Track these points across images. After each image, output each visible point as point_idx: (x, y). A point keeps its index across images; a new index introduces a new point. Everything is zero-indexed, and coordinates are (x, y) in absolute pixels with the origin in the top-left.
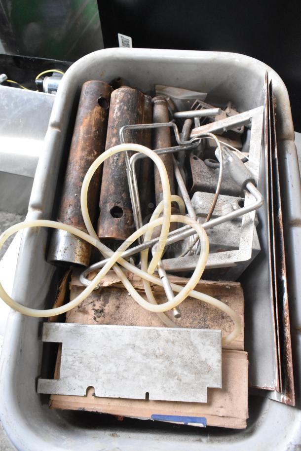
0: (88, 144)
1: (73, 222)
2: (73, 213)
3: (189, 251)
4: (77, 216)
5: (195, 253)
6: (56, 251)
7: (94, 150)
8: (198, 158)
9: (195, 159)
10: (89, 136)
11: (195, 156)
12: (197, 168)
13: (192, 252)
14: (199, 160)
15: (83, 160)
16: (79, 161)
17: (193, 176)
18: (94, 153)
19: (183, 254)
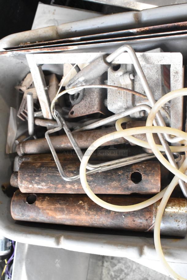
0: (73, 210)
1: (149, 216)
2: (141, 217)
3: (166, 111)
4: (144, 213)
5: (167, 105)
6: (179, 229)
7: (78, 203)
8: (71, 111)
9: (72, 113)
10: (65, 209)
11: (69, 113)
12: (82, 111)
13: (166, 108)
14: (73, 109)
15: (89, 213)
16: (91, 216)
17: (91, 113)
18: (81, 204)
19: (167, 116)
